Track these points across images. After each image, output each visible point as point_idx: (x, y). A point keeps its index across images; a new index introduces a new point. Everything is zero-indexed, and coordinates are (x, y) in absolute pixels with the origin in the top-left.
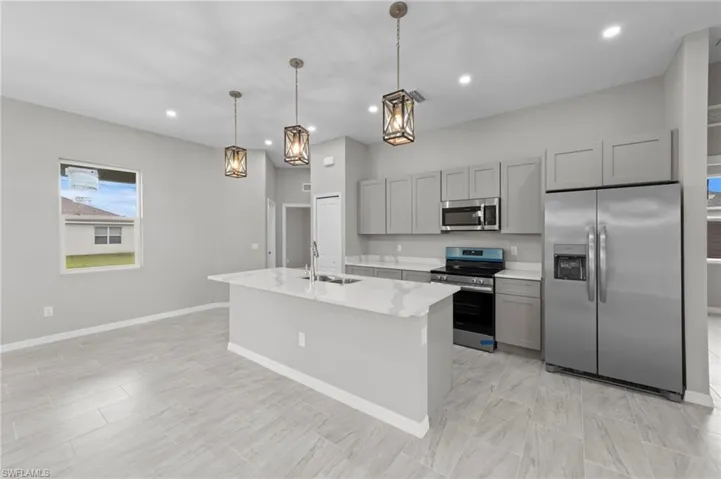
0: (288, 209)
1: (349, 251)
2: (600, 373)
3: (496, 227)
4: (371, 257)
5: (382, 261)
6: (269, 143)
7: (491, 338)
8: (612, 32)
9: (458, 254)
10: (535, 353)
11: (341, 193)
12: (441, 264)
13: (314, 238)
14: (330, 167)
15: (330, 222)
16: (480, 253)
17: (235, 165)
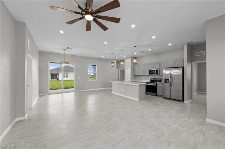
0: (120, 70)
1: (132, 78)
2: (171, 98)
3: (158, 74)
4: (137, 80)
5: (139, 81)
6: (117, 58)
7: (156, 94)
8: (170, 44)
9: (153, 79)
10: (162, 96)
11: (130, 67)
12: (149, 81)
13: (125, 76)
14: (128, 62)
15: (128, 73)
16: (157, 79)
17: (113, 65)
